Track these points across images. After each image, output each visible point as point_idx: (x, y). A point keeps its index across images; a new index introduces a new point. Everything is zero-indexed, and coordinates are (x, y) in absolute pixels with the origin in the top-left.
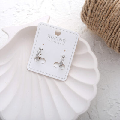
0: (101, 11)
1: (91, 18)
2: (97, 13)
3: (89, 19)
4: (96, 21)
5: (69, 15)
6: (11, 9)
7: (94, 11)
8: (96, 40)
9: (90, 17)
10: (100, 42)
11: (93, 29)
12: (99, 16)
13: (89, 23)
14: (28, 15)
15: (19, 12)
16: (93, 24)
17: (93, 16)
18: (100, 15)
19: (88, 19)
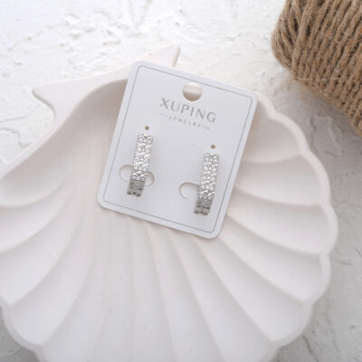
0: (336, 28)
1: (305, 52)
2: (325, 35)
3: (302, 54)
4: (321, 60)
5: (232, 40)
6: (51, 28)
7: (314, 30)
8: (319, 115)
9: (303, 49)
10: (330, 119)
11: (310, 83)
12: (332, 44)
13: (301, 67)
14: (105, 44)
15: (76, 37)
16: (313, 70)
17: (313, 43)
18: (336, 40)
19: (295, 54)
